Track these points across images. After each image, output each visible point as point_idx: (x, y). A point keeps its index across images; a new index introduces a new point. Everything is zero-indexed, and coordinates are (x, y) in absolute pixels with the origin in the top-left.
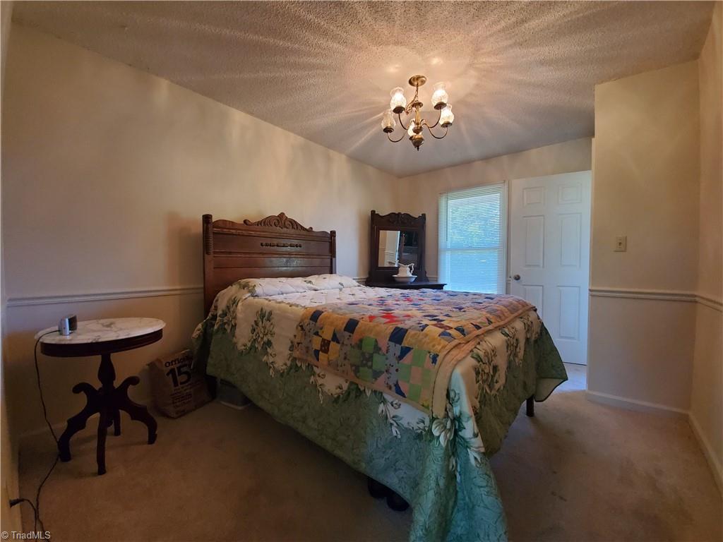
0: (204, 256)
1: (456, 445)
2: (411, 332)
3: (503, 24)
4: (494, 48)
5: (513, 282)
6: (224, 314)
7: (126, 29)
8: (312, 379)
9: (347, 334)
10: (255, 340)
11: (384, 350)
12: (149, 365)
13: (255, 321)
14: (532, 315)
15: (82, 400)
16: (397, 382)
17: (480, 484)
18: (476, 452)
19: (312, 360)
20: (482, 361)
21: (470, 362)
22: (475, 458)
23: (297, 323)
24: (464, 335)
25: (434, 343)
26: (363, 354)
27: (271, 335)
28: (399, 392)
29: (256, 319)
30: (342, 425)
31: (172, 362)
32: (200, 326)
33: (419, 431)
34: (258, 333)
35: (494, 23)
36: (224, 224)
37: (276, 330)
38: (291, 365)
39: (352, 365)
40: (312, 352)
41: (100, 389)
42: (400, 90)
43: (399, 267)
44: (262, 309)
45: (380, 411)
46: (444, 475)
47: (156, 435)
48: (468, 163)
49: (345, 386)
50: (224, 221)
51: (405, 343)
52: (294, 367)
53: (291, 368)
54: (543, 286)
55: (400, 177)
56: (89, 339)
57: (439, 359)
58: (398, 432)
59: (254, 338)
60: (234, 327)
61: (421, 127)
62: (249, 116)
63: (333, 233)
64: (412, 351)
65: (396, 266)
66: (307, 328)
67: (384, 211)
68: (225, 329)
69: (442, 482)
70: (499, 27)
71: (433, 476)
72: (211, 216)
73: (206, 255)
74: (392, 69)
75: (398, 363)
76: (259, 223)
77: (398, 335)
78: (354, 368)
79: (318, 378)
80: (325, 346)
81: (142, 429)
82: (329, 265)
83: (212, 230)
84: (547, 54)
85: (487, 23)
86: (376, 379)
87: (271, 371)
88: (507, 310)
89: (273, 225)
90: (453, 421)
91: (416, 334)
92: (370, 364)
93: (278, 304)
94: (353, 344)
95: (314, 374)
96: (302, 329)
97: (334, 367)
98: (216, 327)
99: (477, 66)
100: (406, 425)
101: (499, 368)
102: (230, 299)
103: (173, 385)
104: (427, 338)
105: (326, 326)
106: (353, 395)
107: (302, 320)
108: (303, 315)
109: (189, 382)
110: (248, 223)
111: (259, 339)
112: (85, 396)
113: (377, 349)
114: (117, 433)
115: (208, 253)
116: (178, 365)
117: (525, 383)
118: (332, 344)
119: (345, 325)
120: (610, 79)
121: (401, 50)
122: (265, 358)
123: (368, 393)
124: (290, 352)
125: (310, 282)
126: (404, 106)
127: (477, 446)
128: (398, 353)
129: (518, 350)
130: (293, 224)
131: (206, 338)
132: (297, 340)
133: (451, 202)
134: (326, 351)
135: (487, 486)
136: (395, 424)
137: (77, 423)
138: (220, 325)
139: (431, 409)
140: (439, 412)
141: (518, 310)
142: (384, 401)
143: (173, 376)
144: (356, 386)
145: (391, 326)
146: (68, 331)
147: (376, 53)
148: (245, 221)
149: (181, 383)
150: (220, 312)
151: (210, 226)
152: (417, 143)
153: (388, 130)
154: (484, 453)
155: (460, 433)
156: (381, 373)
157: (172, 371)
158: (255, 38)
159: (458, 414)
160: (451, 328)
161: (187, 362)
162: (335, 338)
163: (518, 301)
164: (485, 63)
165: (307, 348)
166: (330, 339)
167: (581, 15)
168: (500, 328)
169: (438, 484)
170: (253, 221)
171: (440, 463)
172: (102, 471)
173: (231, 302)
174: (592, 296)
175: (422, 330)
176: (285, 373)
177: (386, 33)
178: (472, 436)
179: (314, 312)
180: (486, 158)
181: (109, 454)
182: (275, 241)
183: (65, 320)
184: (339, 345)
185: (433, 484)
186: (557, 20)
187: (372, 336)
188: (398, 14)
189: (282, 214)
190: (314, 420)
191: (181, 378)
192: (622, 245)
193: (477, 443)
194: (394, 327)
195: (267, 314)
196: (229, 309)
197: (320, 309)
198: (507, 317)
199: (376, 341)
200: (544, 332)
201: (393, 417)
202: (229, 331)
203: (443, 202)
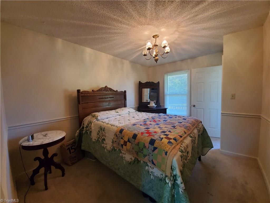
0: (78, 105)
1: (175, 185)
2: (157, 141)
3: (189, 17)
4: (185, 25)
5: (192, 107)
6: (87, 127)
7: (45, 23)
8: (121, 154)
9: (133, 140)
10: (99, 138)
11: (147, 147)
12: (60, 146)
13: (99, 131)
14: (200, 125)
15: (37, 163)
16: (152, 160)
17: (184, 200)
18: (182, 189)
19: (121, 148)
20: (183, 152)
21: (179, 153)
22: (182, 191)
23: (115, 133)
24: (176, 142)
25: (166, 147)
26: (139, 148)
27: (105, 136)
28: (153, 163)
29: (99, 130)
30: (132, 172)
31: (68, 145)
32: (78, 131)
33: (161, 178)
34: (100, 135)
35: (185, 16)
36: (85, 92)
37: (107, 135)
38: (113, 148)
39: (135, 152)
40: (120, 145)
41: (44, 159)
42: (149, 41)
43: (150, 102)
44: (101, 126)
45: (146, 169)
46: (171, 196)
47: (65, 174)
48: (175, 62)
49: (133, 159)
50: (85, 91)
51: (155, 145)
52: (114, 149)
53: (113, 150)
54: (204, 109)
55: (149, 67)
56: (39, 143)
57: (168, 154)
58: (153, 178)
59: (99, 137)
60: (91, 132)
61: (158, 54)
62: (92, 50)
63: (125, 92)
64: (158, 149)
65: (149, 101)
66: (118, 136)
67: (144, 81)
68: (87, 133)
69: (170, 199)
70: (187, 18)
71: (167, 197)
72: (80, 90)
73: (79, 105)
74: (146, 33)
75: (153, 153)
76: (98, 91)
77: (152, 142)
78: (136, 153)
79: (123, 154)
80: (125, 143)
81: (59, 172)
82: (124, 103)
83: (80, 95)
84: (205, 26)
85: (182, 17)
86: (145, 158)
87: (105, 150)
88: (191, 126)
89: (103, 90)
90: (173, 177)
91: (159, 142)
92: (142, 152)
93: (107, 125)
94: (136, 144)
95: (121, 153)
96: (117, 136)
97: (129, 151)
98: (84, 132)
99: (179, 31)
100: (156, 175)
101: (189, 152)
102: (89, 121)
103: (69, 153)
104: (163, 144)
105: (125, 136)
106: (136, 162)
107: (116, 133)
108: (116, 131)
109: (75, 152)
110: (94, 91)
111: (101, 138)
112: (39, 162)
113: (145, 147)
114: (50, 173)
115: (80, 104)
116: (71, 146)
117: (198, 151)
118: (128, 143)
119: (132, 136)
120: (229, 33)
121: (150, 26)
122: (103, 145)
123: (142, 162)
124: (112, 144)
125: (118, 112)
126: (151, 47)
127: (182, 187)
128: (153, 149)
129: (195, 141)
130: (111, 89)
131: (81, 135)
132: (115, 140)
133: (169, 77)
134: (126, 145)
135: (186, 201)
136: (152, 175)
137: (36, 172)
138: (86, 131)
139: (165, 172)
140: (168, 173)
141: (195, 125)
142: (148, 166)
143: (69, 150)
144: (137, 159)
145: (149, 138)
146: (31, 140)
147: (140, 28)
148: (93, 90)
149: (72, 153)
150: (85, 126)
151: (80, 94)
152: (156, 60)
153: (145, 55)
154: (185, 189)
155: (176, 181)
156: (146, 155)
157: (69, 148)
158: (94, 24)
159: (175, 174)
160: (171, 139)
161: (74, 145)
162: (129, 141)
163: (195, 120)
164: (181, 30)
165: (119, 143)
166: (127, 141)
167: (219, 13)
168: (189, 135)
169: (168, 200)
170: (95, 90)
171: (169, 193)
172: (46, 189)
173: (89, 122)
174: (222, 115)
175: (161, 141)
176: (111, 151)
177: (144, 21)
178: (180, 183)
179: (120, 130)
180: (182, 60)
181: (49, 181)
182: (104, 97)
183: (30, 137)
184: (130, 144)
185: (167, 200)
186: (210, 15)
187: (142, 141)
188: (149, 15)
189: (106, 87)
190: (122, 169)
191: (72, 151)
192: (233, 97)
193: (182, 186)
194: (151, 138)
195: (103, 129)
196: (89, 125)
197: (123, 128)
198: (191, 129)
199: (144, 144)
200: (204, 130)
201: (151, 172)
202: (89, 133)
203: (166, 77)
